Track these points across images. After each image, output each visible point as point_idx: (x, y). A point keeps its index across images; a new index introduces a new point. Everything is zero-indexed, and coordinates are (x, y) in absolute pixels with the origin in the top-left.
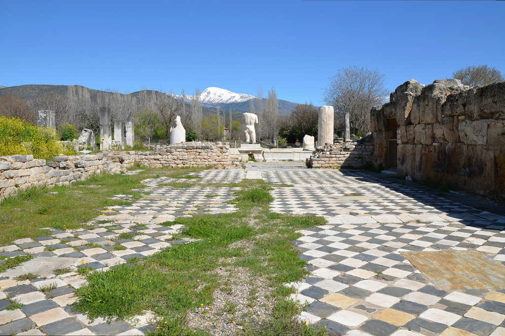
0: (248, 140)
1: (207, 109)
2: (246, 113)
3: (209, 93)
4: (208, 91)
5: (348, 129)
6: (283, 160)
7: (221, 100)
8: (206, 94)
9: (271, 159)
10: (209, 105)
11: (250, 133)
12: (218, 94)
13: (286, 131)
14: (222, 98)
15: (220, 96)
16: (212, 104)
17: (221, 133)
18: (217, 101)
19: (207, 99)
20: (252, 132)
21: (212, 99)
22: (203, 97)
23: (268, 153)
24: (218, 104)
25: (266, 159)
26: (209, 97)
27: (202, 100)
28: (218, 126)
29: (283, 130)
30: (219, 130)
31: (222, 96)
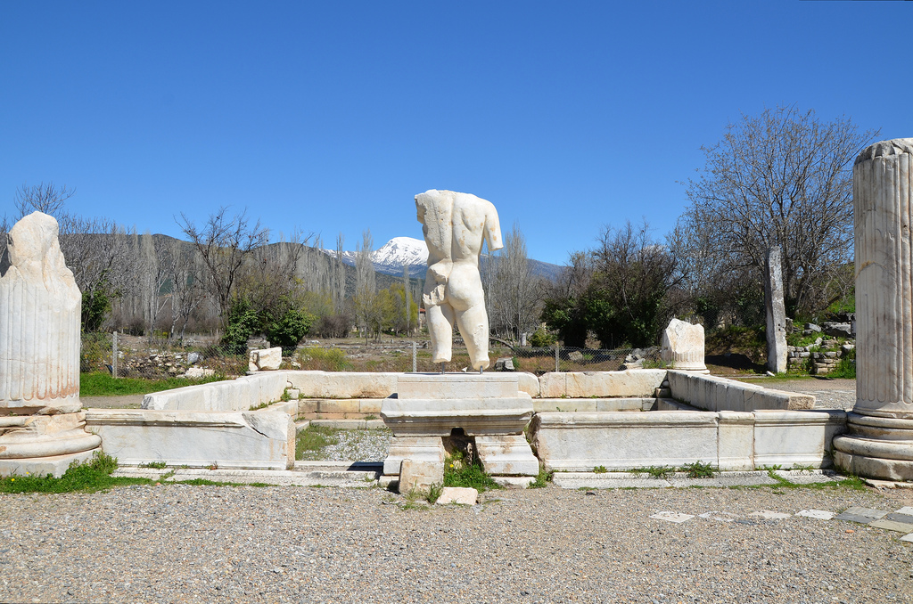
0: (445, 353)
1: (391, 275)
2: (433, 193)
3: (395, 248)
4: (393, 244)
5: (778, 301)
6: (659, 473)
7: (417, 260)
8: (390, 248)
9: (582, 462)
10: (395, 268)
11: (455, 309)
12: (411, 249)
13: (561, 312)
14: (418, 256)
15: (415, 253)
16: (401, 268)
17: (413, 319)
18: (410, 262)
19: (392, 259)
20: (465, 304)
21: (401, 259)
22: (382, 255)
23: (562, 426)
24: (412, 267)
25: (552, 463)
26: (395, 255)
27: (383, 260)
28: (405, 306)
29: (551, 307)
30: (409, 312)
31: (418, 252)
